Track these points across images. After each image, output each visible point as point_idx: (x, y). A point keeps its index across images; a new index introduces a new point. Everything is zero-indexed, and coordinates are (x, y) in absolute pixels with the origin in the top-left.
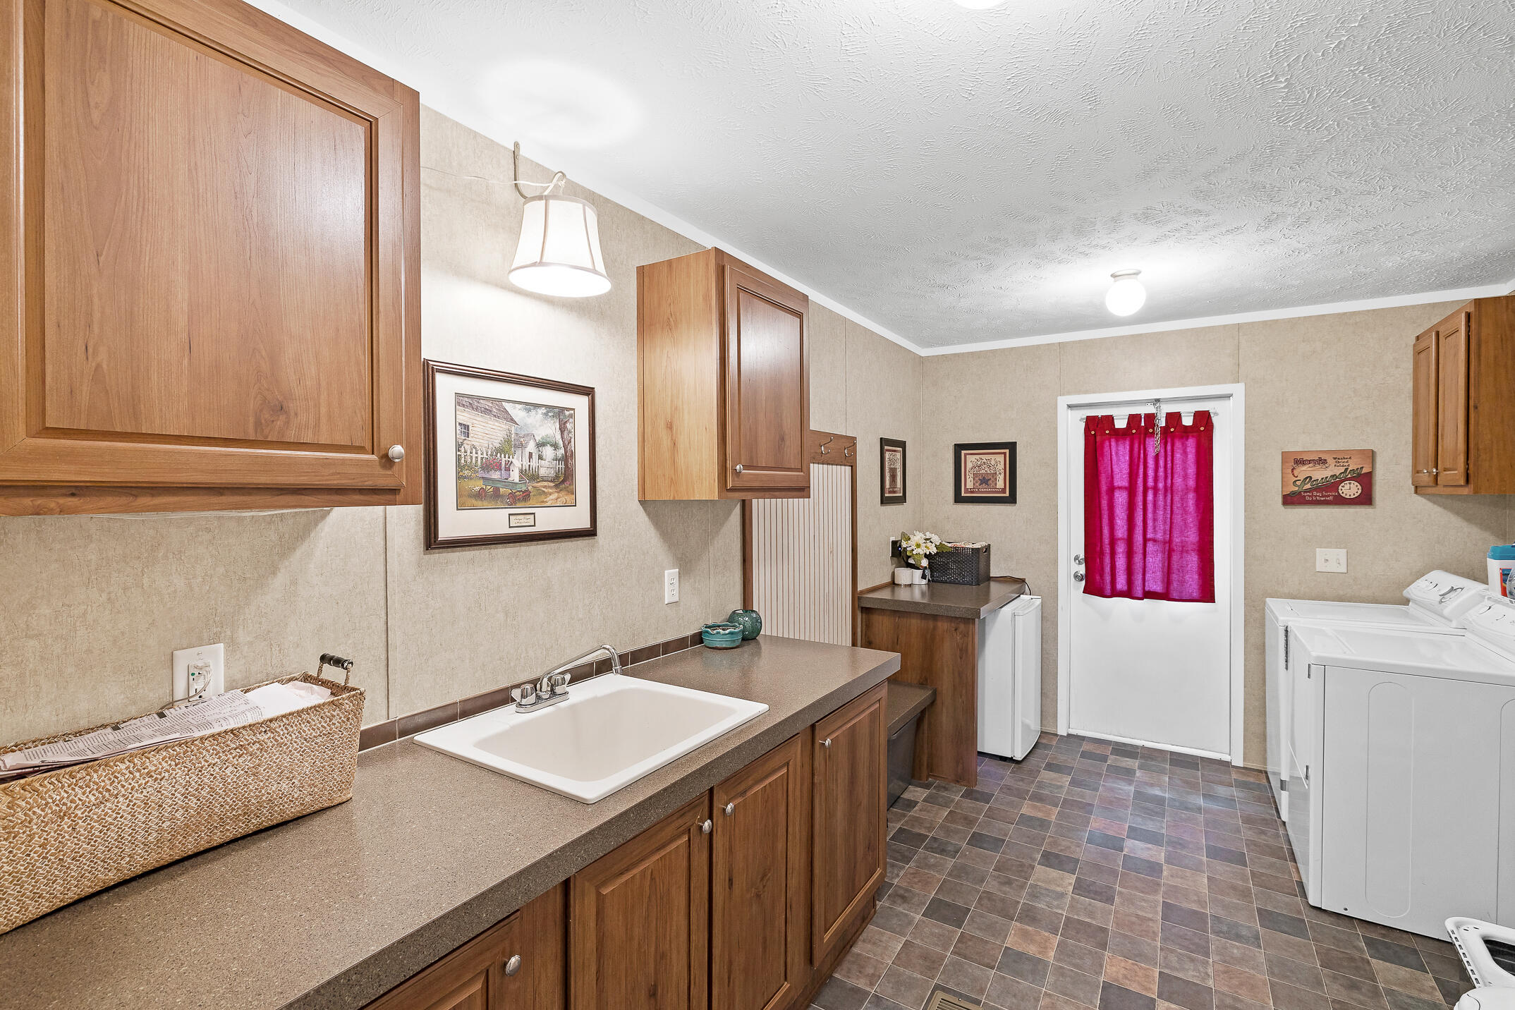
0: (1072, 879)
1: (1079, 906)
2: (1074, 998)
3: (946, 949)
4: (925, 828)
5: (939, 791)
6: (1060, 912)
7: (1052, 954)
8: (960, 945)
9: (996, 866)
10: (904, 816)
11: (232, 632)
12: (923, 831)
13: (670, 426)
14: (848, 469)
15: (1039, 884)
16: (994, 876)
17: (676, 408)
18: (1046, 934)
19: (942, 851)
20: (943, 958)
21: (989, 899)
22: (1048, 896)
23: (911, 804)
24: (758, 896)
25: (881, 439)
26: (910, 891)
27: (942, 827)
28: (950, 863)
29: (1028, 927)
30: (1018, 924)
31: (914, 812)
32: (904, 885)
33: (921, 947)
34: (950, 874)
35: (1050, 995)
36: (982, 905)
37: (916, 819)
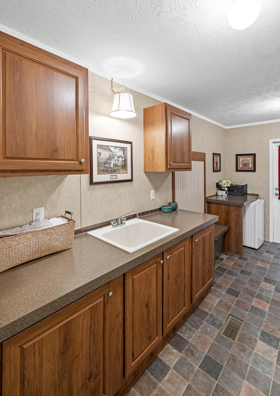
0: (274, 287)
1: (276, 295)
2: (274, 324)
3: (233, 304)
4: (227, 267)
5: (231, 256)
6: (270, 297)
7: (267, 309)
8: (237, 303)
9: (249, 280)
10: (220, 263)
11: (46, 205)
12: (226, 268)
13: (152, 152)
14: (203, 162)
15: (263, 287)
16: (248, 283)
17: (154, 147)
18: (265, 303)
19: (232, 274)
20: (232, 306)
21: (247, 290)
22: (266, 291)
23: (222, 259)
24: (176, 282)
25: (213, 153)
26: (222, 285)
27: (232, 267)
28: (234, 278)
29: (259, 300)
30: (256, 299)
31: (223, 262)
32: (220, 283)
33: (225, 302)
34: (234, 281)
35: (266, 322)
36: (244, 292)
37: (224, 264)
